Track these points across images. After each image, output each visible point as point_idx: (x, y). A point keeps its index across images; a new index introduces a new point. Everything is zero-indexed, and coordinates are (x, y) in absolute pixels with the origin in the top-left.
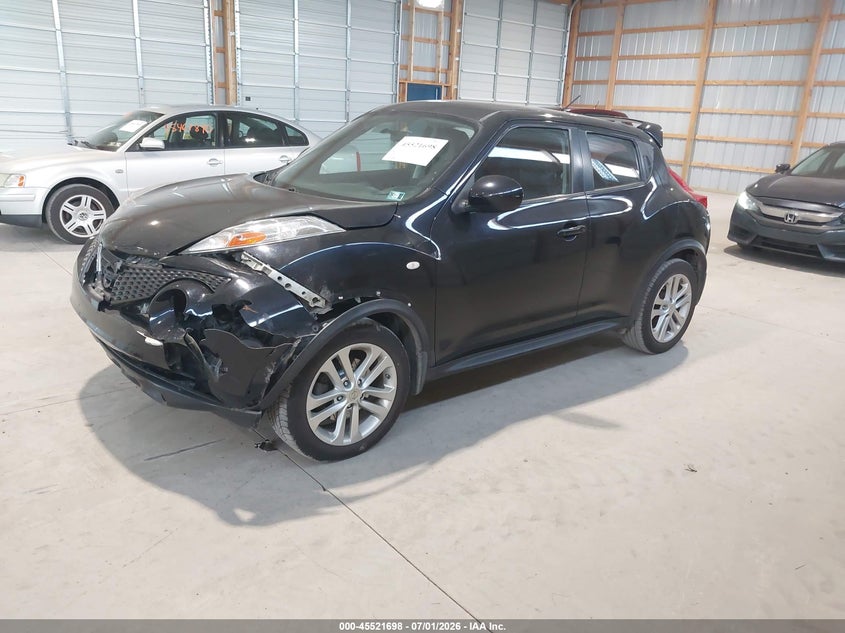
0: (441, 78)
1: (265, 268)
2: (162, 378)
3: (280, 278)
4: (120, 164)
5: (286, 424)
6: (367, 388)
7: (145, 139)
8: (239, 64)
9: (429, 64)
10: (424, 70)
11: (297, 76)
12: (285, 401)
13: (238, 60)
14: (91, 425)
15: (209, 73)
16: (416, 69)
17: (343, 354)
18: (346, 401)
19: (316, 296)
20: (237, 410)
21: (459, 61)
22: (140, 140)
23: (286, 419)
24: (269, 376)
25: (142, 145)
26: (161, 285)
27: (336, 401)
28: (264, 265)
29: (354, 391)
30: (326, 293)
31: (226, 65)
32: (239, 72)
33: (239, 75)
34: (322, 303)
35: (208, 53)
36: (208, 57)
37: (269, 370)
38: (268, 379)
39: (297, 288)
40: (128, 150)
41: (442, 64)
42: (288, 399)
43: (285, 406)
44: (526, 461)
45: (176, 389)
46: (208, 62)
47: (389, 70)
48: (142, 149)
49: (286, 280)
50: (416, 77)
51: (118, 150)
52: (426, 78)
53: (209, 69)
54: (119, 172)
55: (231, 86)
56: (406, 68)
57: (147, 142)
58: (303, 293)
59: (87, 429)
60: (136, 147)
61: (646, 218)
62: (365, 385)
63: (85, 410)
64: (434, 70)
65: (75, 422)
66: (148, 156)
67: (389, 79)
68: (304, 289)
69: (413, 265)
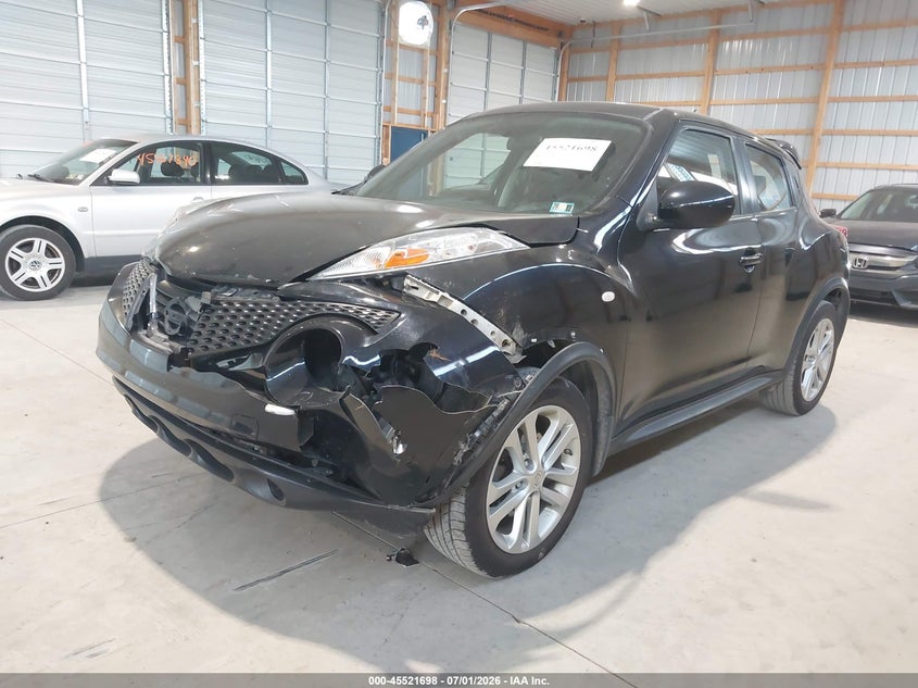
0: (427, 121)
1: (443, 297)
2: (287, 465)
3: (463, 311)
4: (84, 201)
5: (462, 526)
6: (550, 469)
7: (115, 171)
8: (203, 98)
9: (413, 107)
10: (408, 112)
11: (269, 114)
12: (463, 491)
13: (202, 93)
14: (134, 540)
15: (168, 108)
16: (401, 111)
17: (530, 421)
18: (527, 489)
19: (507, 337)
20: (397, 507)
21: (446, 104)
22: (109, 172)
23: (463, 518)
24: (460, 455)
25: (112, 178)
26: (286, 325)
27: (514, 490)
28: (441, 293)
29: (538, 473)
30: (519, 334)
31: (187, 98)
32: (203, 107)
33: (203, 111)
34: (510, 349)
35: (167, 84)
36: (167, 89)
37: (462, 446)
38: (458, 458)
39: (485, 326)
40: (94, 184)
41: (428, 108)
42: (468, 489)
43: (463, 500)
44: (754, 561)
45: (302, 479)
46: (167, 94)
47: (371, 110)
48: (111, 183)
49: (471, 315)
50: (401, 120)
51: (81, 184)
52: (410, 121)
53: (168, 103)
54: (83, 210)
55: (194, 123)
56: (389, 109)
57: (117, 175)
58: (492, 333)
59: (129, 545)
60: (104, 180)
61: (806, 248)
62: (547, 465)
63: (114, 516)
64: (419, 113)
65: (104, 536)
66: (120, 192)
67: (370, 120)
68: (493, 327)
69: (608, 296)
